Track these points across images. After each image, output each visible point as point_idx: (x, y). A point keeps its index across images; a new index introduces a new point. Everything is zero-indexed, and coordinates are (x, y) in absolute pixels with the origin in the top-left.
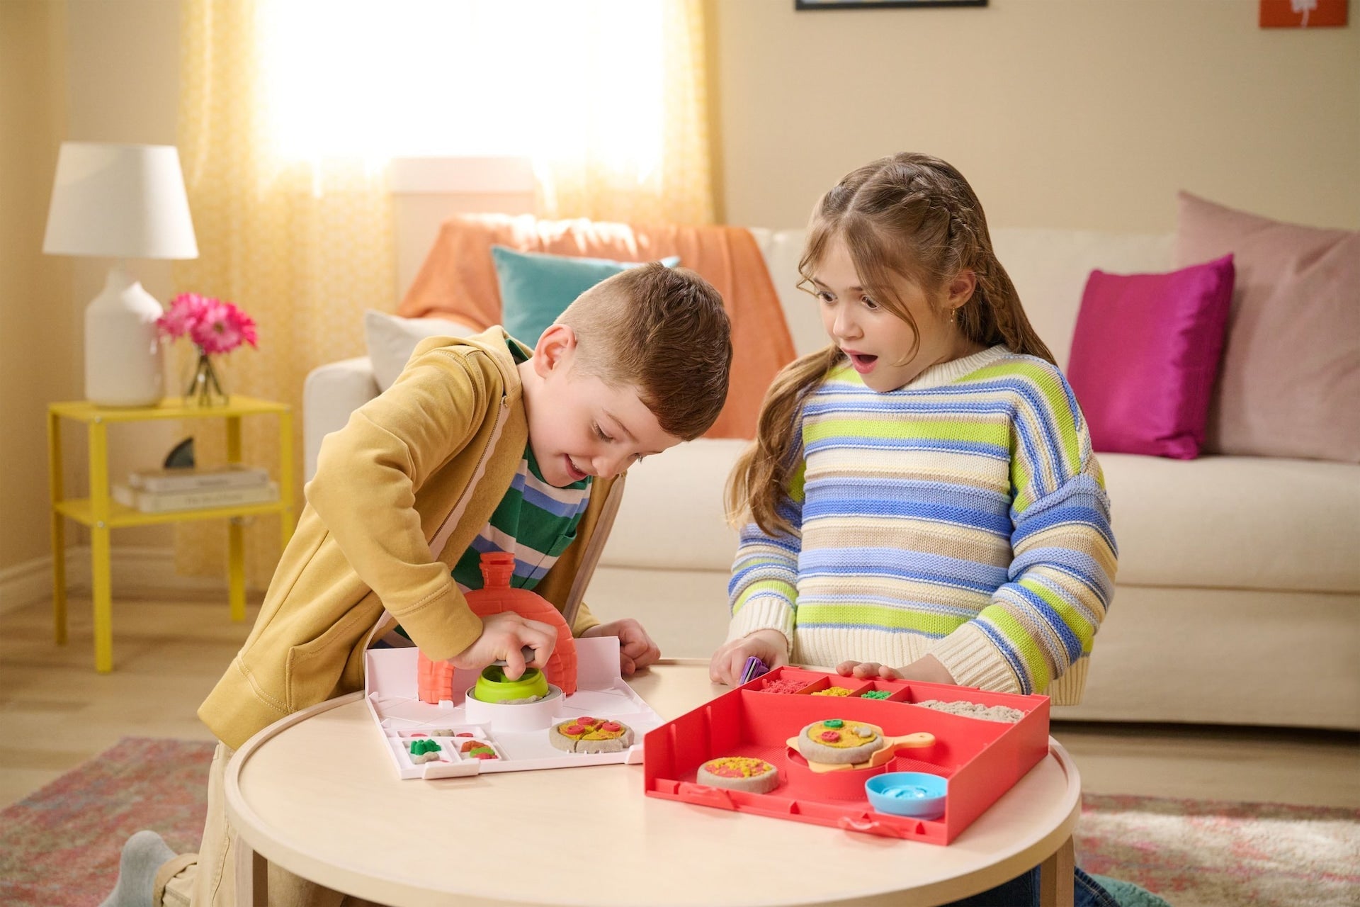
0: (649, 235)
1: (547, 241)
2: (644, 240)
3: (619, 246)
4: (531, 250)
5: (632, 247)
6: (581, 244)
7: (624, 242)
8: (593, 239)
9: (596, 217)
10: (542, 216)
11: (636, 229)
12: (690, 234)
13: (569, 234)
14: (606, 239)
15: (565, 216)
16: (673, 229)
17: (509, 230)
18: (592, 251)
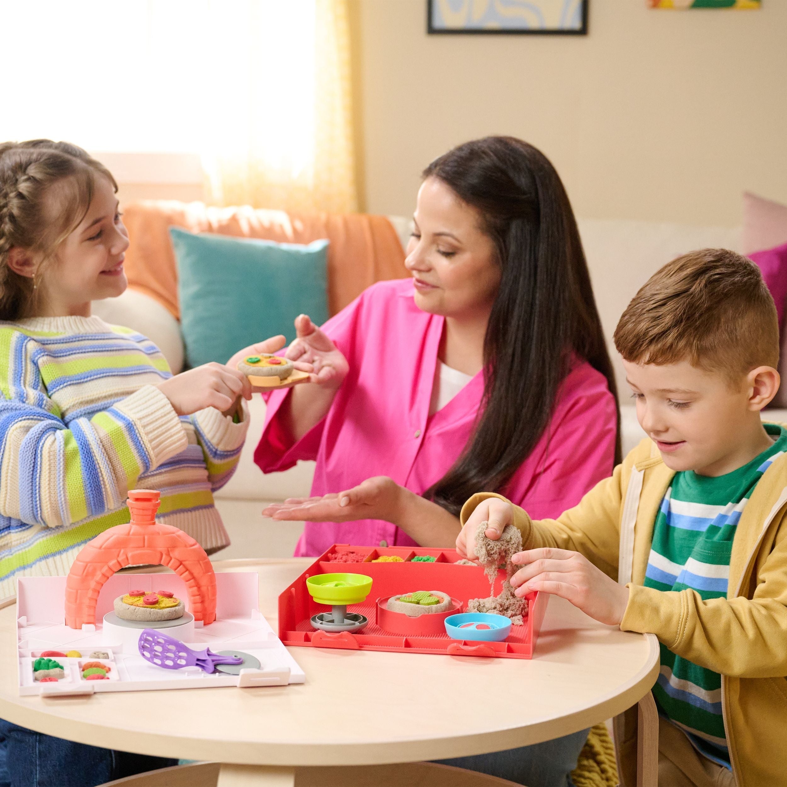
0: (302, 220)
1: (215, 225)
2: (299, 225)
3: (277, 229)
4: (203, 231)
5: (289, 231)
6: (245, 227)
7: (281, 226)
8: (255, 223)
9: (256, 205)
10: (210, 204)
11: (292, 216)
12: (338, 221)
13: (234, 219)
14: (266, 223)
15: (228, 204)
16: (323, 217)
17: (182, 215)
18: (254, 233)
